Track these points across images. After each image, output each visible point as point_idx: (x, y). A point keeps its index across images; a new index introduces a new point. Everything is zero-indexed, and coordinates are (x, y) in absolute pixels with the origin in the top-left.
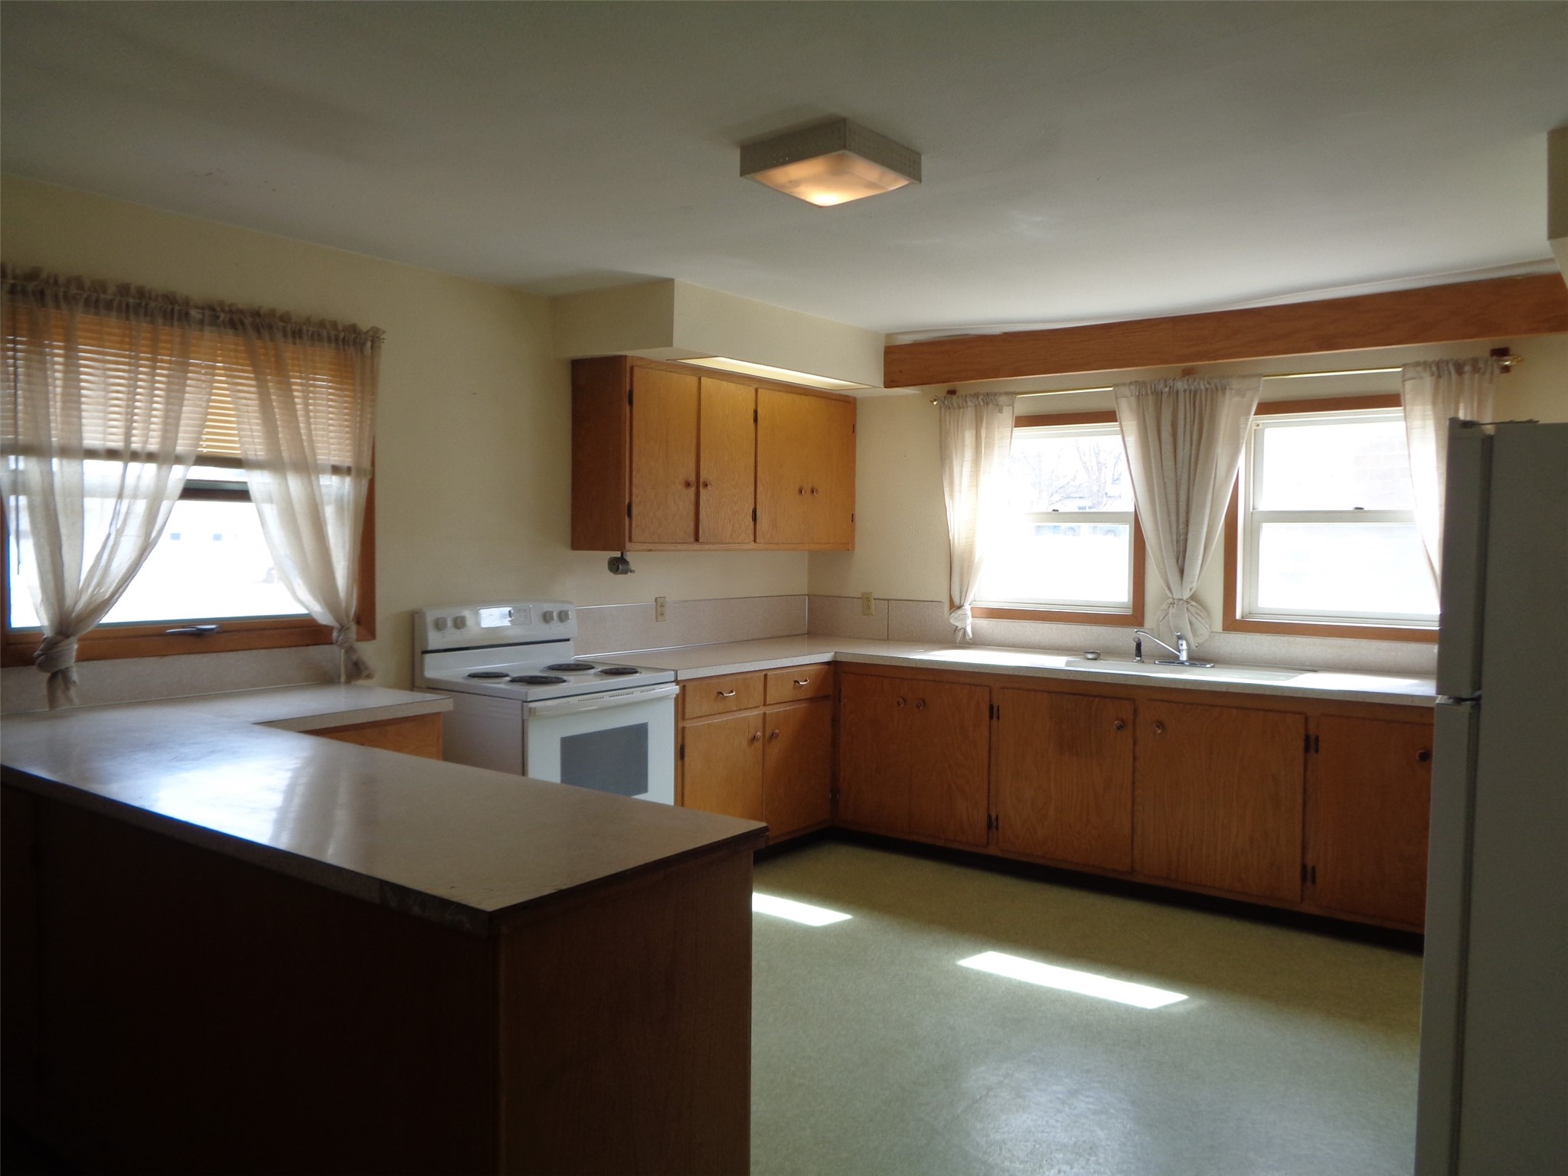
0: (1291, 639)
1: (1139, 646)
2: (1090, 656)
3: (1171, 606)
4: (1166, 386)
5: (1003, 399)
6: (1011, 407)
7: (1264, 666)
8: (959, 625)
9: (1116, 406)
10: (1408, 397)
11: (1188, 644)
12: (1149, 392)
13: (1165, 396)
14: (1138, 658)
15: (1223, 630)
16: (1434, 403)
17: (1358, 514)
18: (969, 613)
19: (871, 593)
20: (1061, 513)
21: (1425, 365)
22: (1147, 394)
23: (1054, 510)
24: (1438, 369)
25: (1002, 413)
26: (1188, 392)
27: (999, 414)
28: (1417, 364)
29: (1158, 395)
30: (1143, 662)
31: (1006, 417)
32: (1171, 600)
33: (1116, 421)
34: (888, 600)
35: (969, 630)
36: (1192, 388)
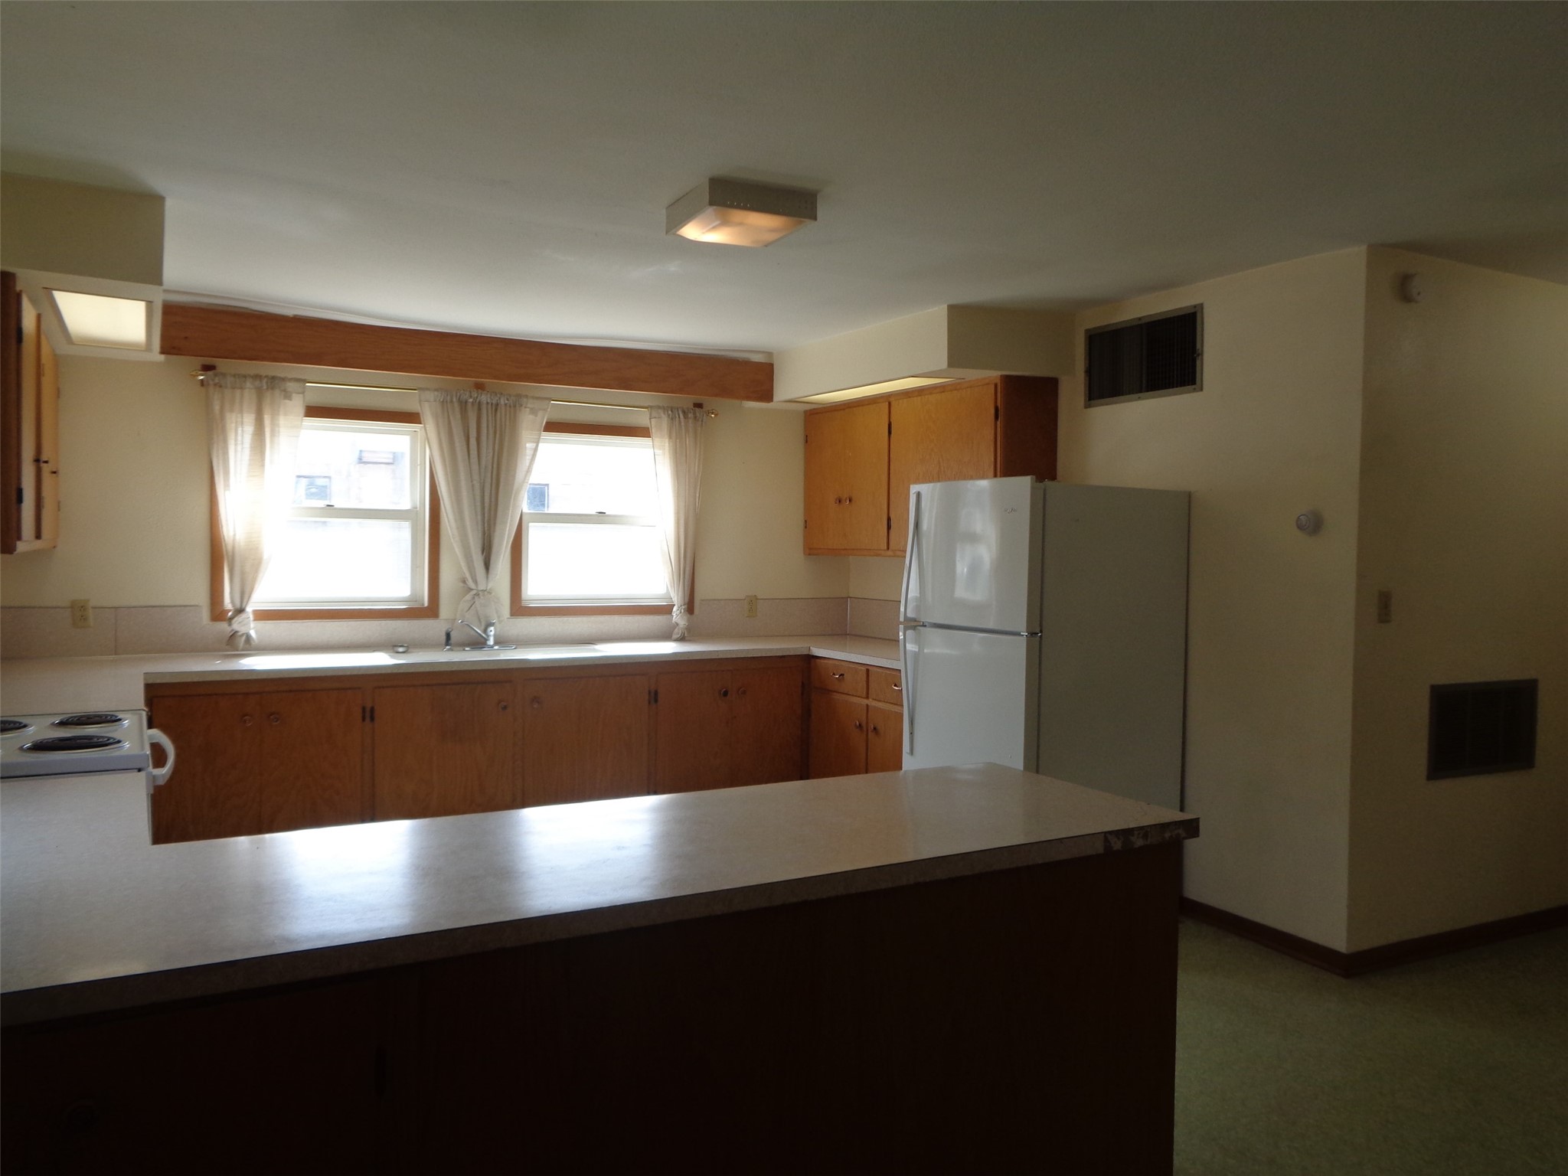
0: (565, 619)
1: (448, 635)
2: (401, 650)
3: (476, 598)
4: (471, 397)
5: (291, 386)
6: (301, 395)
7: (543, 644)
8: (242, 630)
9: (419, 408)
10: (653, 431)
11: (495, 629)
12: (454, 400)
13: (469, 406)
14: (448, 647)
15: (511, 616)
16: (670, 437)
17: (601, 517)
18: (251, 617)
19: (88, 600)
20: (336, 509)
21: (664, 409)
22: (452, 401)
23: (328, 506)
24: (672, 411)
25: (291, 400)
26: (490, 406)
27: (287, 401)
28: (659, 407)
29: (463, 405)
30: (452, 650)
31: (297, 404)
32: (474, 592)
33: (420, 423)
34: (116, 608)
35: (253, 633)
36: (494, 402)
